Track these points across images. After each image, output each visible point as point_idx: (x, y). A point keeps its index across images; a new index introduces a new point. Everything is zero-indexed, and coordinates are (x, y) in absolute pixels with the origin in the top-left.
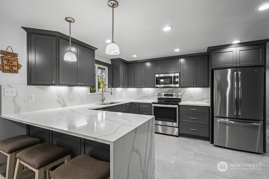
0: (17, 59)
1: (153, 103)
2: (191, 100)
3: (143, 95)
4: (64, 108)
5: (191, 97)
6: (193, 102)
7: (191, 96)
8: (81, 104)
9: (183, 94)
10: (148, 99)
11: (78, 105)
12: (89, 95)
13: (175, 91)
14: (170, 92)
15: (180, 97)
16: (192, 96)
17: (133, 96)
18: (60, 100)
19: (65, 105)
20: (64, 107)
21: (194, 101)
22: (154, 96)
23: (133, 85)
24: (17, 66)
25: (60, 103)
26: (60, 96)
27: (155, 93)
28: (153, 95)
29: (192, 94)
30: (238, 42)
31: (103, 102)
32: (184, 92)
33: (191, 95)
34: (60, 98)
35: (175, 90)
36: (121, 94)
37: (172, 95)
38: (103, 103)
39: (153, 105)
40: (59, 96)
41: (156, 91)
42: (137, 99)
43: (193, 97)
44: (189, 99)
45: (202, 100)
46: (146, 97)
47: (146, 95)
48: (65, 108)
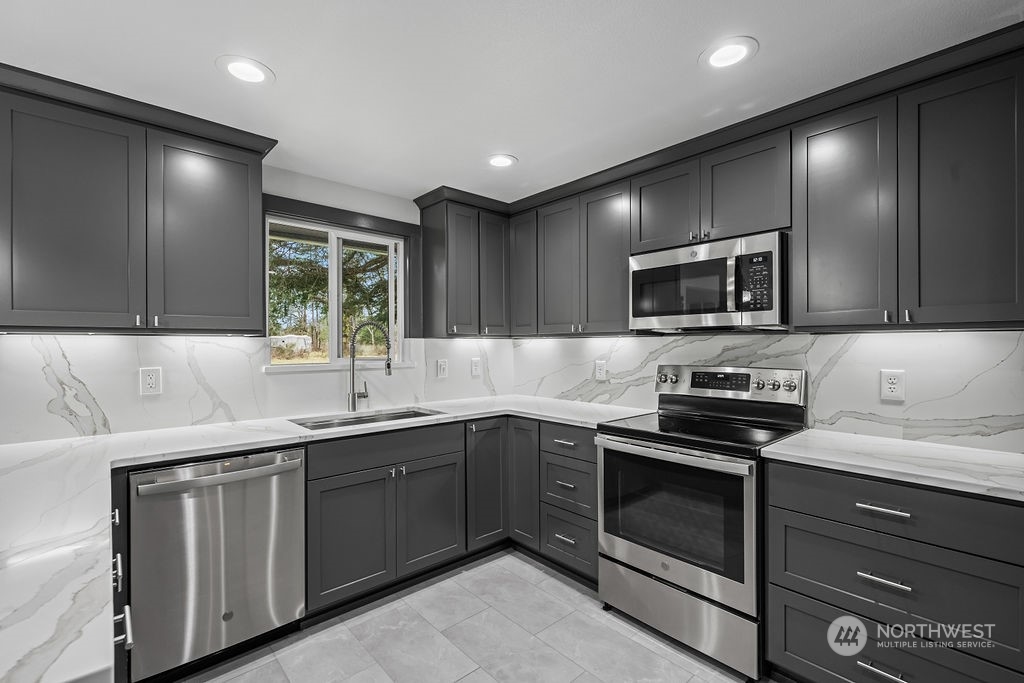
1: (603, 429)
2: (882, 420)
3: (589, 377)
4: (98, 437)
5: (885, 402)
7: (886, 393)
8: (211, 416)
9: (824, 374)
10: (611, 397)
11: (190, 424)
12: (268, 373)
13: (767, 357)
14: (737, 358)
15: (794, 398)
16: (899, 393)
17: (543, 378)
18: (70, 399)
19: (105, 423)
20: (95, 433)
21: (912, 430)
22: (644, 381)
23: (529, 325)
25: (71, 413)
26: (67, 379)
27: (645, 363)
28: (634, 377)
29: (893, 380)
31: (354, 409)
32: (832, 362)
33: (886, 386)
34: (70, 393)
35: (768, 351)
36: (486, 370)
37: (741, 382)
38: (352, 415)
39: (603, 441)
40: (62, 383)
41: (653, 355)
42: (563, 395)
43: (900, 403)
44: (872, 417)
46: (599, 385)
47: (601, 376)
48: (102, 439)
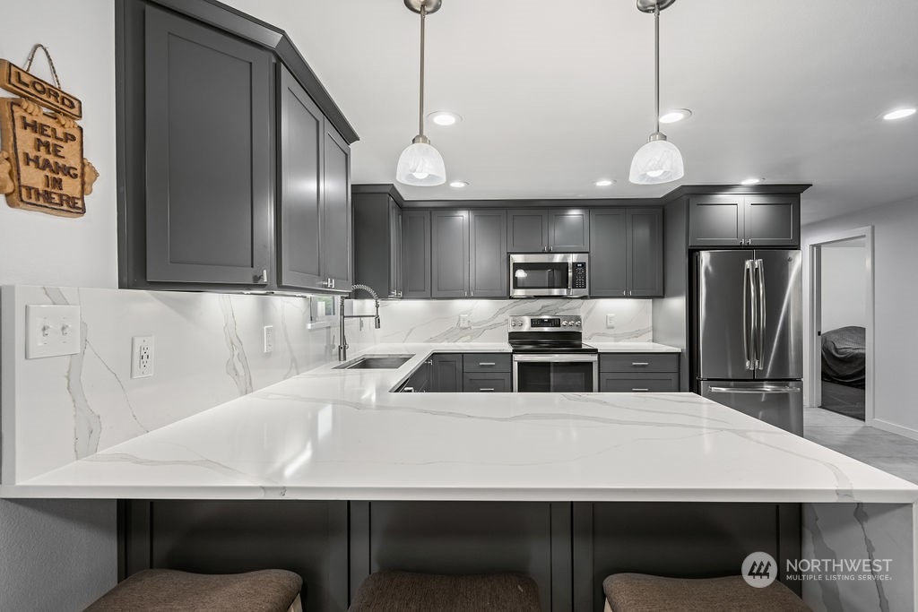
0: (81, 130)
2: (608, 335)
3: (455, 326)
4: (247, 397)
5: (608, 328)
6: (615, 341)
7: (609, 323)
8: (289, 372)
9: (587, 318)
10: (472, 337)
11: (284, 379)
13: (563, 310)
14: (548, 311)
16: (612, 324)
17: (411, 330)
18: (235, 360)
19: (250, 383)
20: (246, 392)
21: (617, 338)
22: (495, 326)
23: (423, 291)
24: (78, 172)
25: (237, 373)
26: (235, 341)
27: (496, 315)
28: (489, 324)
29: (611, 319)
30: (754, 181)
31: (345, 359)
32: (590, 312)
33: (608, 321)
34: (236, 353)
35: (564, 307)
37: (556, 323)
40: (232, 344)
41: (502, 311)
42: (431, 340)
43: (613, 328)
44: (604, 334)
45: (636, 335)
46: (465, 330)
47: (466, 325)
48: (250, 398)
